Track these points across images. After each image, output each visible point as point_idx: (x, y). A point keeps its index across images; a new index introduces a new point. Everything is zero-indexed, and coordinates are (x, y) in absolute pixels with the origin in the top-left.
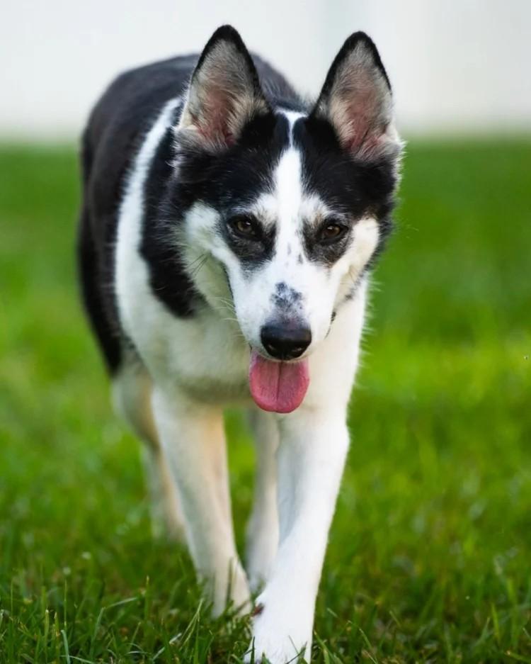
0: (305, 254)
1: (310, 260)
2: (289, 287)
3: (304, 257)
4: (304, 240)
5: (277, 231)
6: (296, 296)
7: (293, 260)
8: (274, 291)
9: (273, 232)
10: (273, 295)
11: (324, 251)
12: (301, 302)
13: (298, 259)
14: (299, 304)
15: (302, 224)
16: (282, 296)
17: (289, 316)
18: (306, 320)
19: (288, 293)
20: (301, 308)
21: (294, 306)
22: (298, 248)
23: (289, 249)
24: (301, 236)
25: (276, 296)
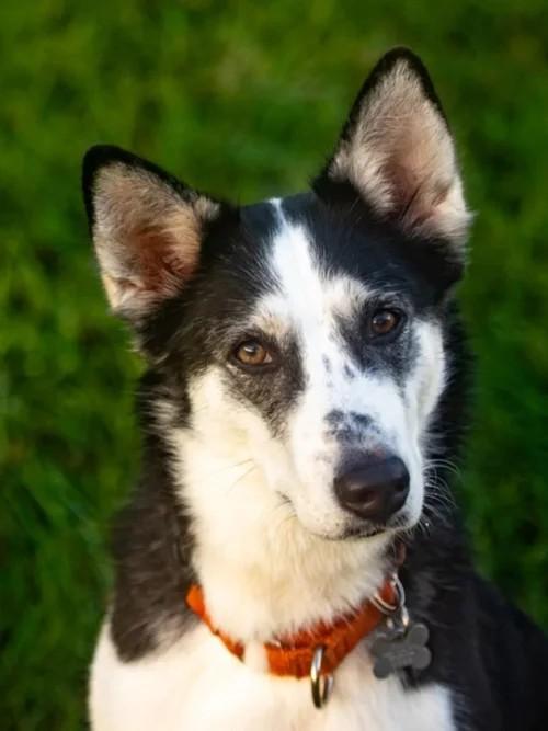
0: (354, 363)
1: (363, 370)
2: (345, 412)
3: (352, 367)
4: (345, 343)
5: (299, 343)
6: (363, 420)
7: (338, 376)
8: (326, 427)
9: (294, 348)
10: (327, 433)
11: (382, 354)
12: (375, 424)
13: (344, 372)
14: (373, 428)
15: (333, 321)
16: (341, 426)
17: (368, 445)
18: (393, 447)
19: (349, 420)
20: (378, 432)
21: (368, 432)
22: (340, 357)
23: (326, 362)
24: (338, 339)
25: (333, 432)
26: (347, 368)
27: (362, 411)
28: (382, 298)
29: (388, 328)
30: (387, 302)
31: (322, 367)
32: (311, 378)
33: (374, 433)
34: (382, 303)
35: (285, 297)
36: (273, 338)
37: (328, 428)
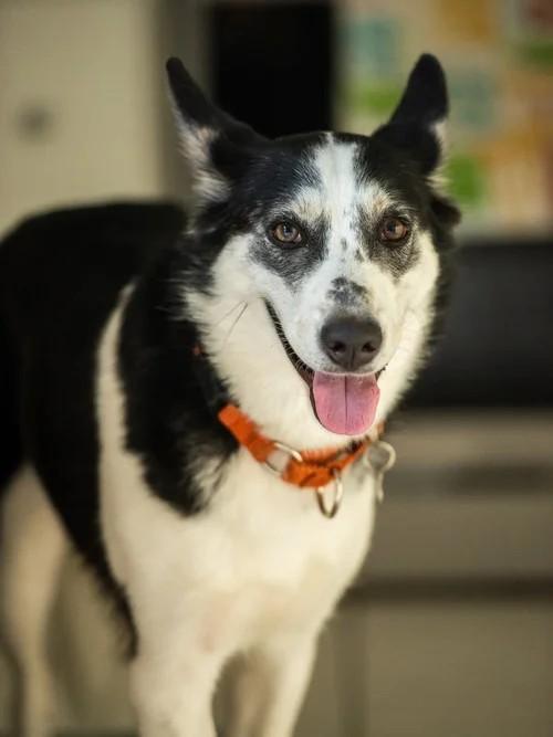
0: (365, 250)
1: (370, 258)
2: (349, 280)
3: (363, 253)
4: (361, 233)
5: (327, 224)
6: (359, 290)
7: (349, 255)
9: (322, 227)
10: (330, 291)
12: (367, 295)
13: (356, 255)
14: (364, 297)
17: (353, 310)
18: (375, 316)
19: (348, 286)
20: (367, 302)
22: (355, 243)
23: (344, 244)
24: (357, 229)
25: (334, 292)
26: (358, 252)
27: (360, 283)
28: (398, 209)
30: (401, 213)
31: (340, 247)
32: (330, 253)
33: (364, 303)
34: (397, 213)
35: (321, 191)
36: (305, 222)
37: (332, 288)
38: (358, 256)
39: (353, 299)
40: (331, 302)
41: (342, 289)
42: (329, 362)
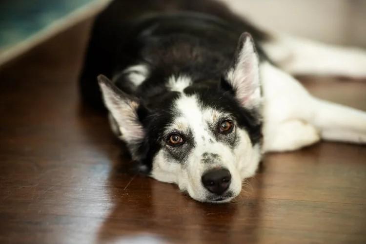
2: (209, 153)
4: (210, 132)
10: (201, 160)
11: (225, 137)
12: (219, 157)
14: (218, 159)
15: (206, 124)
17: (214, 165)
18: (225, 165)
19: (210, 156)
20: (220, 160)
21: (215, 160)
22: (209, 136)
23: (203, 138)
24: (208, 130)
25: (204, 160)
26: (210, 140)
27: (215, 153)
28: (225, 116)
29: (227, 129)
30: (227, 118)
31: (202, 140)
32: (198, 143)
33: (218, 161)
34: (225, 118)
35: (185, 117)
36: (182, 132)
37: (202, 158)
38: (211, 141)
39: (213, 161)
40: (203, 164)
41: (207, 157)
42: (209, 192)
